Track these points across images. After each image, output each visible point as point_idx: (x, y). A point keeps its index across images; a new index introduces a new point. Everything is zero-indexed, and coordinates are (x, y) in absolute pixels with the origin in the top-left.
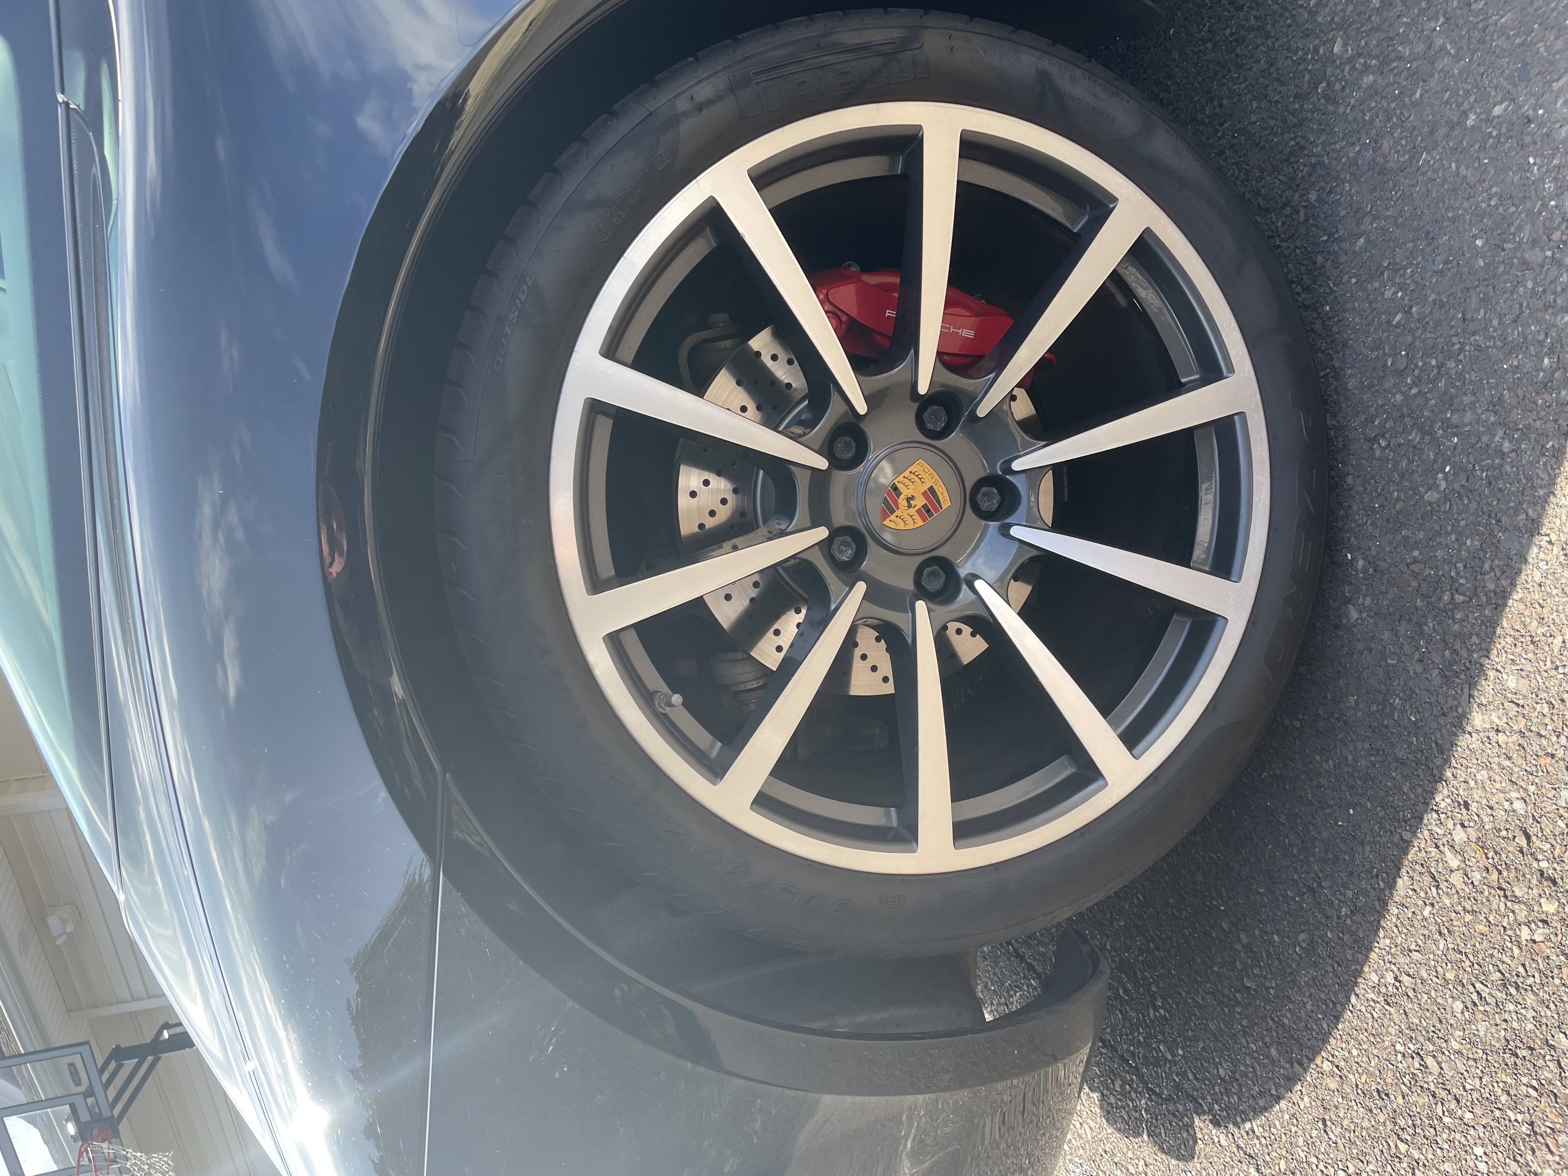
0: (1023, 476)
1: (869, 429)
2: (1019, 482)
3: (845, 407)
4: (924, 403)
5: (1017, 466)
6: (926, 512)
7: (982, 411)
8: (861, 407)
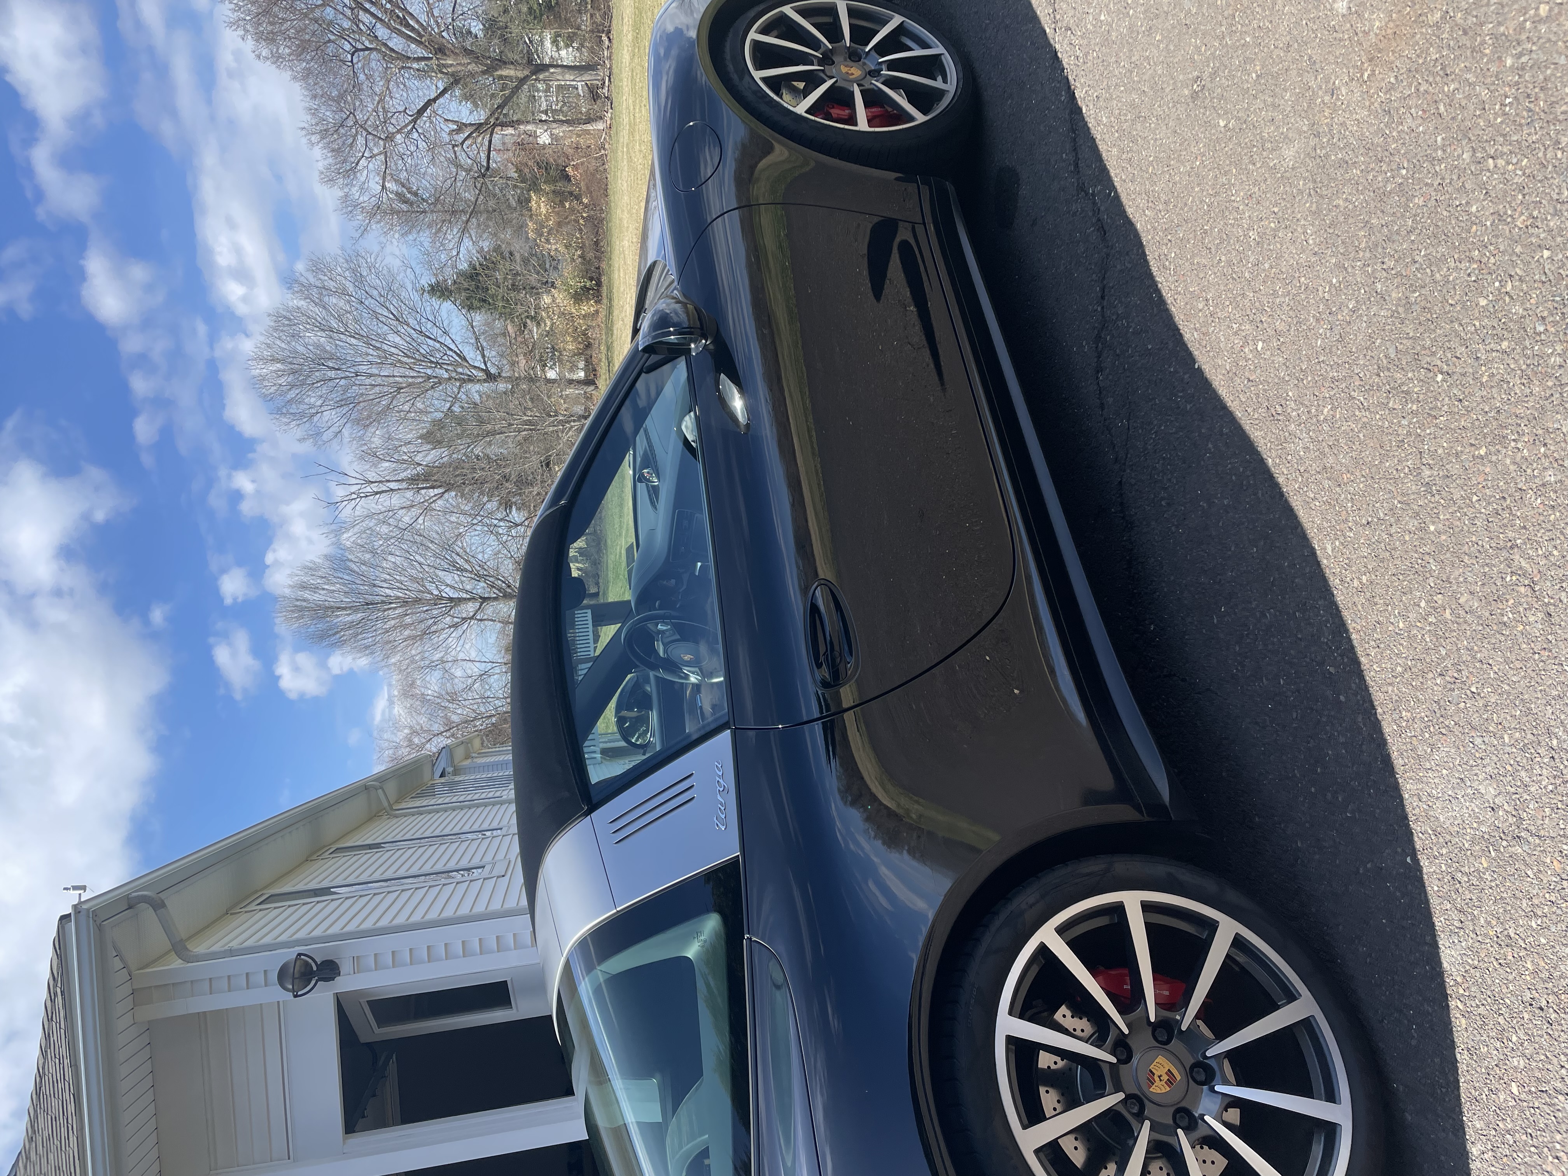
0: (1213, 1060)
1: (1131, 1042)
2: (1213, 1063)
3: (1118, 1031)
4: (1155, 1027)
5: (1209, 1053)
6: (1169, 1082)
7: (1184, 1028)
8: (1126, 1031)
